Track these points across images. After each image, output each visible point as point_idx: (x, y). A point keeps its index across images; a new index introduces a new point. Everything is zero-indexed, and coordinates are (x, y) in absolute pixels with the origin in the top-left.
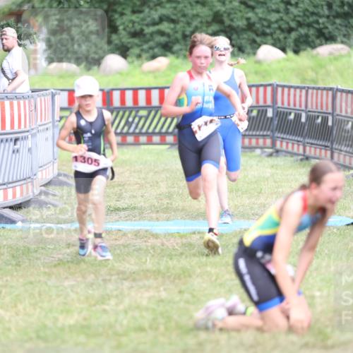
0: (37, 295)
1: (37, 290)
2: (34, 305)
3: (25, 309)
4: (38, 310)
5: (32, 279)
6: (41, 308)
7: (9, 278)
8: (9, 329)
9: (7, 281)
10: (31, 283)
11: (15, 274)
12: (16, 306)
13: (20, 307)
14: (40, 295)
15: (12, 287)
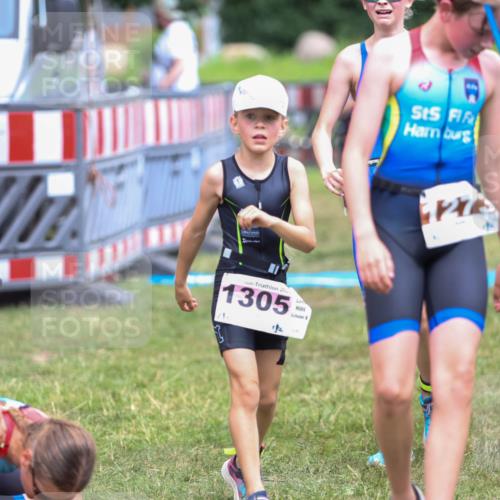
0: (206, 380)
1: (206, 372)
2: (202, 394)
3: (189, 399)
4: (209, 401)
5: (200, 356)
6: (212, 397)
7: (166, 355)
8: (168, 429)
9: (164, 359)
10: (198, 362)
11: (175, 348)
12: (176, 394)
13: (183, 396)
14: (210, 379)
15: (171, 367)
